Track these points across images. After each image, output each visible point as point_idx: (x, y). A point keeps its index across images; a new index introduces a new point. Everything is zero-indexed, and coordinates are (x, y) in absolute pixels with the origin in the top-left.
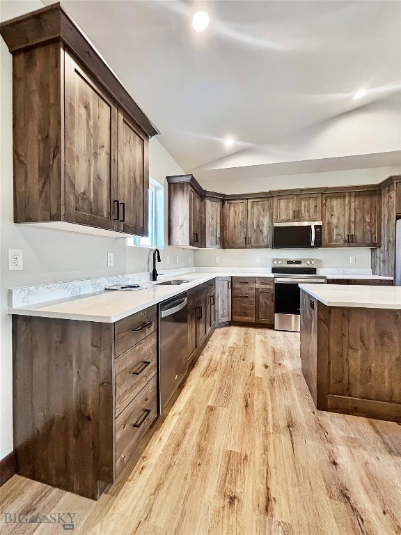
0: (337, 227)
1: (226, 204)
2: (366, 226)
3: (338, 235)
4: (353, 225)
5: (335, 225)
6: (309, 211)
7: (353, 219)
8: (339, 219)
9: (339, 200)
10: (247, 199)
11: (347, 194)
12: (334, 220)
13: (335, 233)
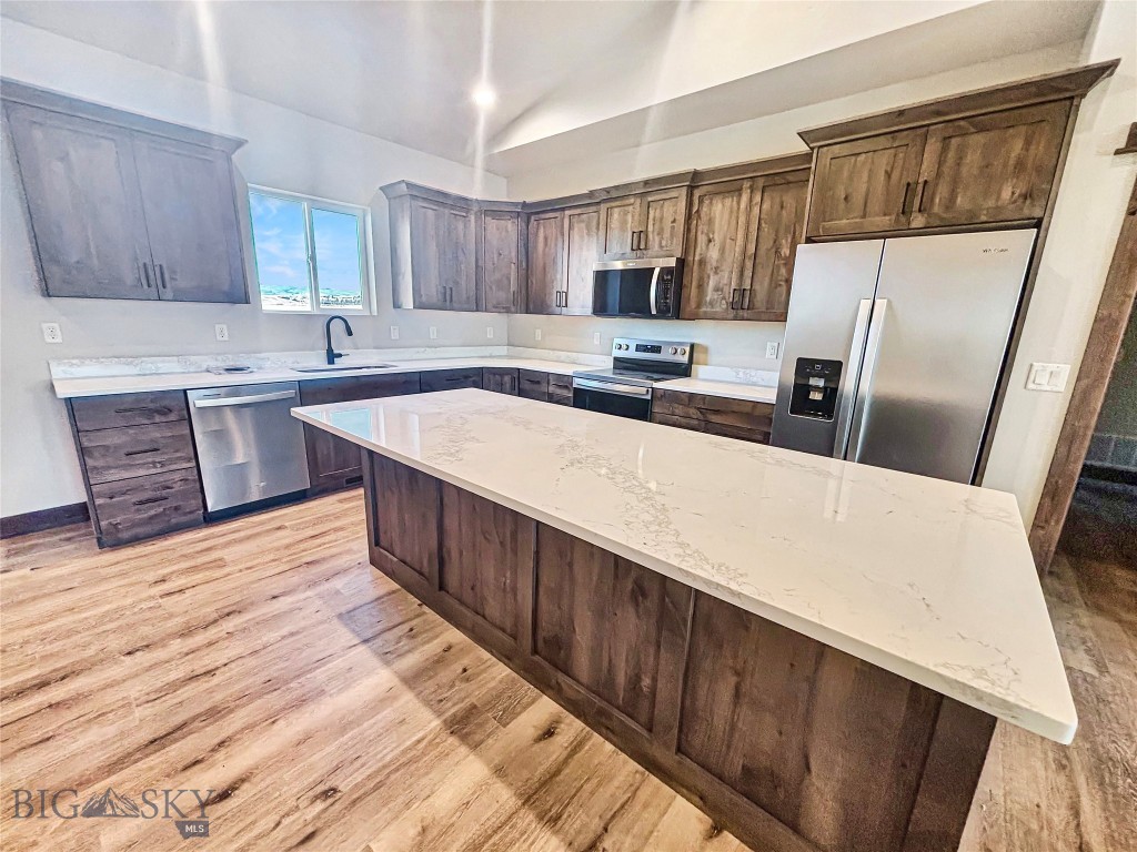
0: (717, 270)
1: (533, 222)
2: (778, 266)
3: (717, 289)
4: (749, 264)
5: (714, 264)
6: (660, 233)
7: (751, 249)
8: (722, 250)
9: (728, 202)
10: (563, 209)
11: (747, 184)
12: (714, 254)
13: (712, 284)
